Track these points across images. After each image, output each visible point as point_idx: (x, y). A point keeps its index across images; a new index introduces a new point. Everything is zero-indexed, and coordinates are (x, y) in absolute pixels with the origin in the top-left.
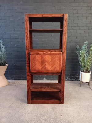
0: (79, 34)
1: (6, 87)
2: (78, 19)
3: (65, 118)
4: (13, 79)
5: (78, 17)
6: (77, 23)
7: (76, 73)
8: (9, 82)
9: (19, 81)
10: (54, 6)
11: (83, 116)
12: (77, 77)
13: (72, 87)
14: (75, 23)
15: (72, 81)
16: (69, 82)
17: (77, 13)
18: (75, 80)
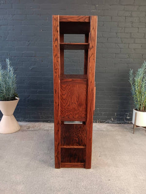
0: (133, 50)
1: (17, 133)
2: (133, 27)
3: (115, 183)
4: (27, 121)
5: (132, 22)
6: (131, 33)
7: (126, 111)
8: (21, 126)
9: (37, 124)
10: (94, 5)
11: (142, 181)
12: (128, 118)
13: (121, 133)
14: (127, 33)
15: (120, 123)
16: (116, 126)
17: (131, 16)
18: (125, 123)
